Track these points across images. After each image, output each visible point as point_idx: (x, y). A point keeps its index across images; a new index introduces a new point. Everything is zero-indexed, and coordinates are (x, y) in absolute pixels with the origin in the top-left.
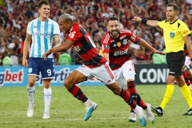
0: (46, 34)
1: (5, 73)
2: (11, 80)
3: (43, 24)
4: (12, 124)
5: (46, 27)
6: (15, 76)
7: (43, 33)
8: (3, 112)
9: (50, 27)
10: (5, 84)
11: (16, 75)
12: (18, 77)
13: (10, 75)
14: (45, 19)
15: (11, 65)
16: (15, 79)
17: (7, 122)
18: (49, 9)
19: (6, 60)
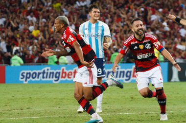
0: (97, 35)
1: (61, 71)
2: (67, 78)
3: (93, 25)
4: (67, 117)
5: (97, 28)
6: (70, 74)
7: (94, 34)
8: (59, 106)
9: (100, 29)
10: (61, 81)
11: (71, 72)
12: (73, 74)
13: (65, 73)
14: (95, 21)
15: (66, 64)
16: (70, 76)
17: (62, 116)
18: (98, 12)
19: (62, 59)
